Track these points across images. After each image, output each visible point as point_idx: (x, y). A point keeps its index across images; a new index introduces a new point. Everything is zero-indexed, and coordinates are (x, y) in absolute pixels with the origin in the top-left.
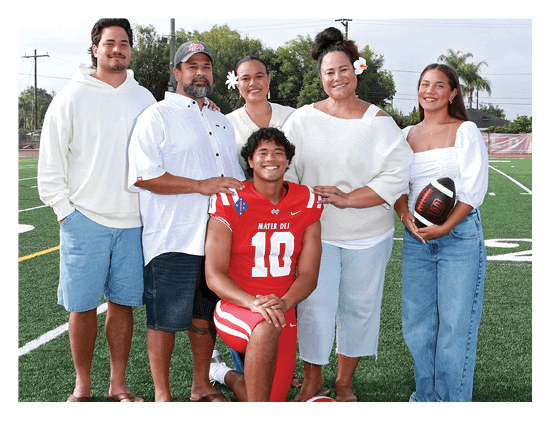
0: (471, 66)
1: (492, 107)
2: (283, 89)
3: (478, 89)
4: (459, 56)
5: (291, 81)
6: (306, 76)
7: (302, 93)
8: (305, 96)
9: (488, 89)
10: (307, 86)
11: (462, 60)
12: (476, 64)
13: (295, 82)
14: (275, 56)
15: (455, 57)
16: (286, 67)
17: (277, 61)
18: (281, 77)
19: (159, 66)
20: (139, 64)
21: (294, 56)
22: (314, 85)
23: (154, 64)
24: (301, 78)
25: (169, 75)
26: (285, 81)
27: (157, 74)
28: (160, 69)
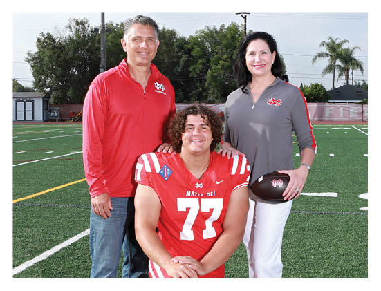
2: (194, 69)
6: (212, 59)
7: (209, 73)
8: (212, 75)
10: (213, 67)
11: (339, 45)
14: (187, 43)
15: (334, 43)
16: (196, 52)
17: (189, 46)
18: (192, 60)
19: (92, 52)
20: (76, 51)
21: (203, 43)
22: (219, 66)
23: (88, 50)
24: (209, 61)
25: (100, 59)
26: (195, 63)
27: (90, 58)
28: (93, 54)
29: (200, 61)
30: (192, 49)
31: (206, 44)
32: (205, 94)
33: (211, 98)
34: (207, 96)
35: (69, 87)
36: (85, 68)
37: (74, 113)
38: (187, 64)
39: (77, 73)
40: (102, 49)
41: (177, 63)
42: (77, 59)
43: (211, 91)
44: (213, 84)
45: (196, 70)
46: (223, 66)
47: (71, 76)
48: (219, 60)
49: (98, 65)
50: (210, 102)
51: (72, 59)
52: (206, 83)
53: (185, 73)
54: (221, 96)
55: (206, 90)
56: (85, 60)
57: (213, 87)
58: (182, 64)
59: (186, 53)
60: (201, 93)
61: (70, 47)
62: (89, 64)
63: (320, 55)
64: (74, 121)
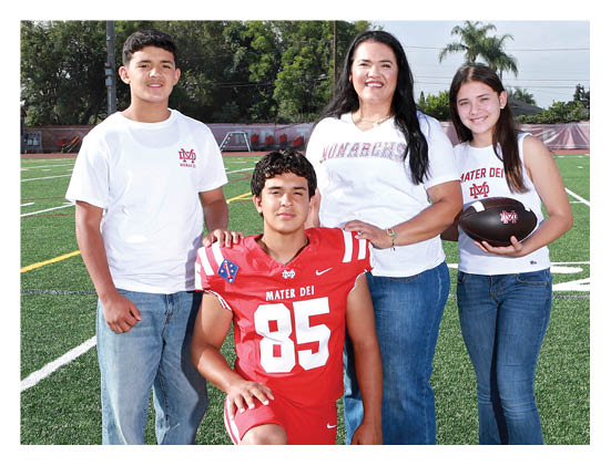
0: (493, 40)
1: (519, 92)
2: (256, 70)
3: (502, 69)
4: (478, 27)
5: (266, 61)
6: (285, 54)
7: (280, 75)
8: (284, 79)
9: (514, 68)
10: (287, 67)
11: (482, 32)
12: (499, 38)
13: (271, 63)
14: (244, 29)
15: (472, 28)
16: (259, 42)
17: (248, 34)
18: (253, 55)
19: (93, 42)
20: (66, 40)
21: (269, 28)
22: (296, 65)
23: (86, 39)
24: (279, 56)
25: (106, 53)
26: (258, 60)
27: (89, 53)
28: (94, 45)
29: (265, 57)
30: (252, 38)
31: (274, 30)
32: (273, 109)
33: (282, 114)
34: (276, 112)
35: (56, 98)
36: (81, 67)
37: (64, 141)
38: (244, 63)
39: (68, 76)
40: (108, 38)
41: (230, 61)
42: (67, 54)
43: (283, 105)
44: (287, 93)
45: (260, 71)
46: (301, 65)
47: (58, 81)
48: (295, 55)
49: (103, 62)
50: (282, 121)
51: (60, 53)
52: (276, 91)
53: (242, 75)
54: (300, 112)
55: (276, 103)
56: (81, 56)
57: (286, 97)
58: (236, 61)
59: (242, 44)
60: (267, 107)
61: (56, 34)
62: (88, 61)
63: (452, 48)
64: (65, 152)
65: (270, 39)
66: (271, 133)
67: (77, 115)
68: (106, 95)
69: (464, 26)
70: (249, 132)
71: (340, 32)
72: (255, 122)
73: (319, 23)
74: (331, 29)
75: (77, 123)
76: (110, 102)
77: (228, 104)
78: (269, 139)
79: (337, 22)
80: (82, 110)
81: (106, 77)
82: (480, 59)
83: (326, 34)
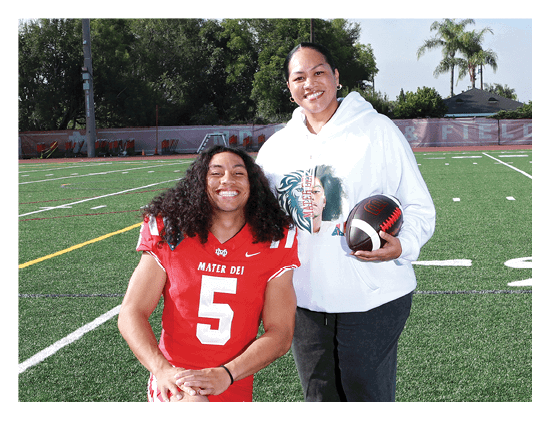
0: (471, 35)
1: (499, 87)
2: (233, 72)
3: (482, 65)
4: (457, 22)
5: (242, 62)
6: (261, 53)
7: (257, 75)
9: (493, 63)
10: (263, 67)
11: (460, 27)
12: (478, 32)
13: (247, 62)
14: (220, 29)
15: (451, 23)
16: (235, 42)
17: (224, 34)
18: (229, 56)
19: (69, 46)
20: (42, 44)
21: (245, 28)
22: (272, 65)
23: (62, 44)
24: (255, 56)
25: (82, 58)
26: (234, 61)
27: (66, 57)
28: (70, 49)
29: (241, 57)
30: (229, 39)
31: (250, 30)
32: (251, 109)
33: (261, 115)
34: (254, 113)
35: (33, 105)
36: (58, 72)
37: (44, 146)
38: (221, 65)
39: (45, 81)
40: (84, 43)
41: (205, 64)
42: (44, 59)
43: (261, 104)
44: (264, 93)
45: (237, 71)
46: (277, 64)
47: (36, 86)
48: (272, 54)
49: (80, 67)
50: (260, 122)
51: (37, 58)
52: (253, 91)
53: (219, 77)
54: (278, 112)
55: (253, 104)
56: (57, 60)
57: (263, 98)
58: (213, 62)
59: (218, 44)
60: (245, 108)
61: (33, 39)
62: (65, 67)
63: (430, 44)
64: (44, 157)
65: (246, 40)
66: (249, 134)
67: (55, 120)
68: (84, 100)
69: (442, 22)
70: (227, 133)
71: (316, 30)
72: (233, 123)
73: (294, 21)
74: (307, 27)
75: (55, 128)
76: (88, 106)
77: (205, 106)
78: (247, 139)
79: (313, 20)
80: (61, 115)
81: (84, 81)
82: (459, 55)
83: (303, 33)
